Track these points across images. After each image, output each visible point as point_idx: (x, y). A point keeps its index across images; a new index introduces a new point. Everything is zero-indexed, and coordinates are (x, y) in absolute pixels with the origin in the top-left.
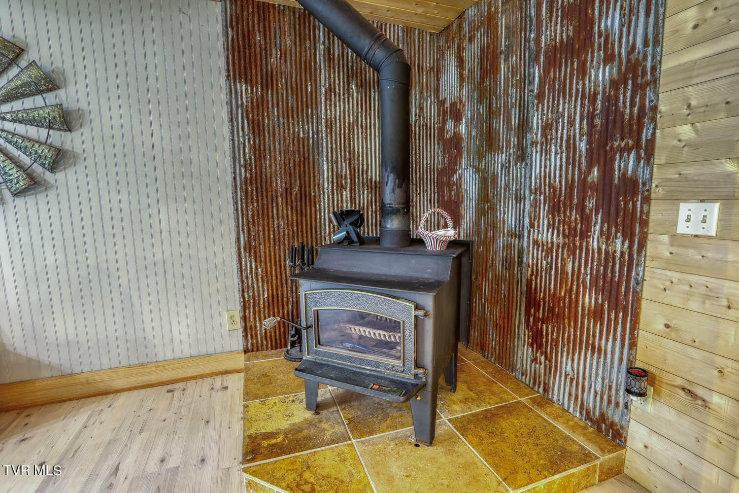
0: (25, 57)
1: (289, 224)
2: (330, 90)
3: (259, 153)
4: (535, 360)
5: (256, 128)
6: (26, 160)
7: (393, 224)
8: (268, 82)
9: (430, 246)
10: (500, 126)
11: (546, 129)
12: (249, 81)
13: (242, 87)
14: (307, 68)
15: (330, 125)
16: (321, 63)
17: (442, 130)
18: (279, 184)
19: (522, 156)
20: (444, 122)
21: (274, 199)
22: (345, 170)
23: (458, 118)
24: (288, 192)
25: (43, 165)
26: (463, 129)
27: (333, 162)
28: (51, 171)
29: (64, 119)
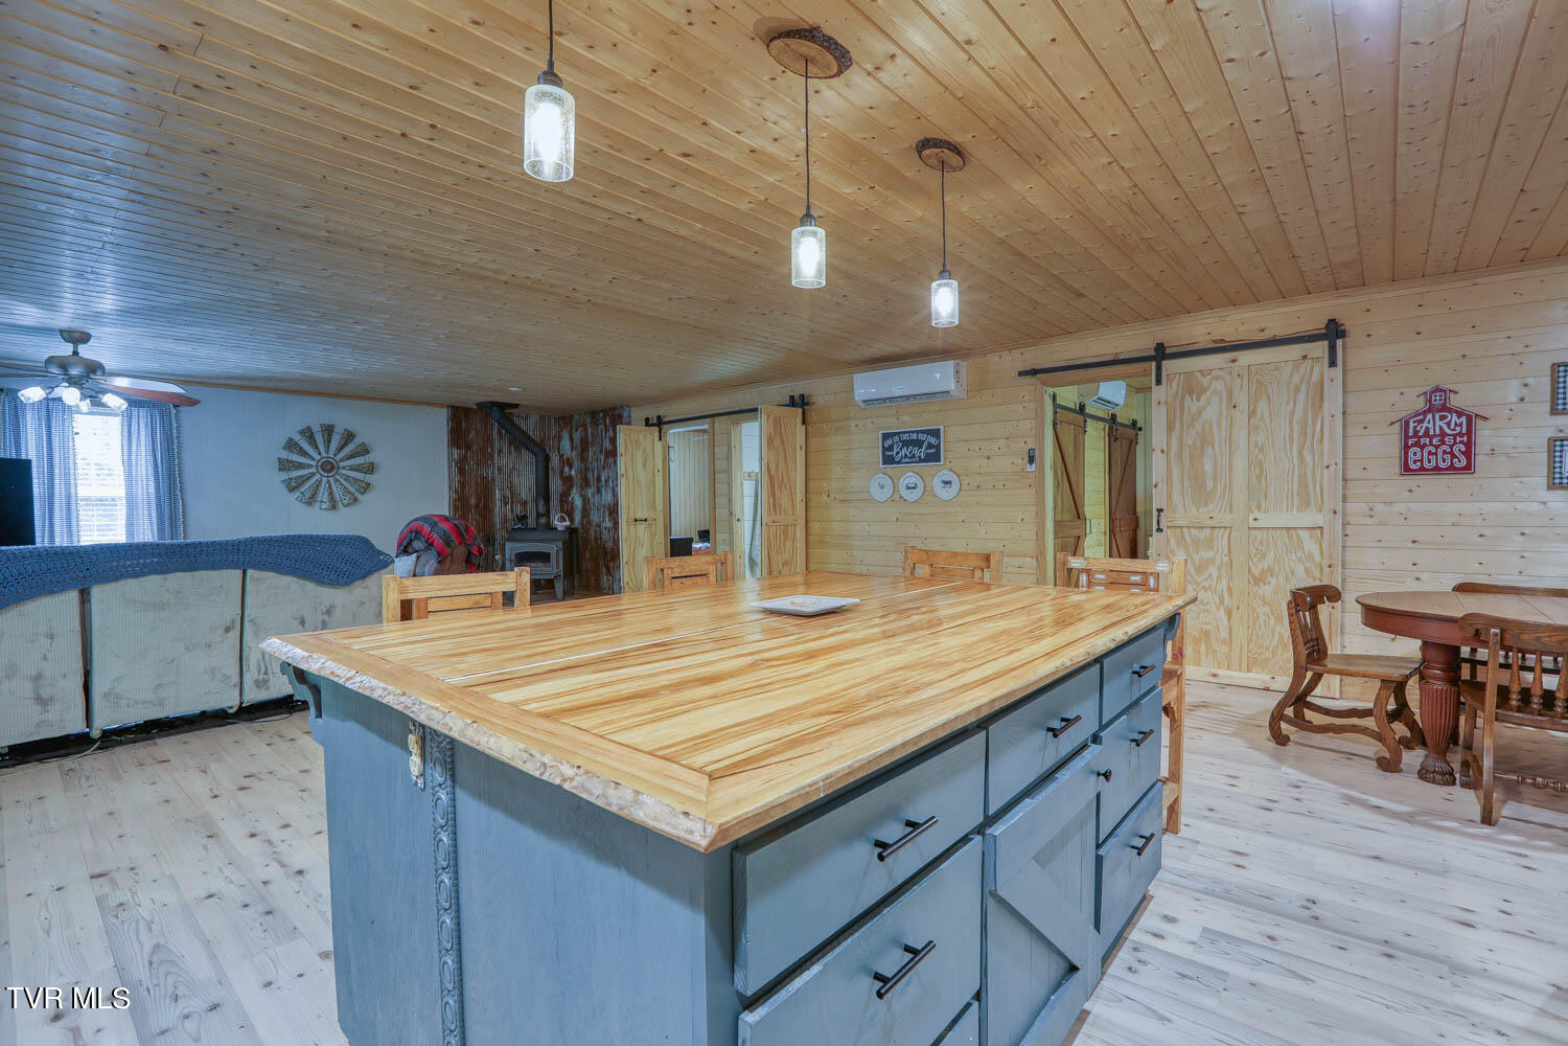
0: (358, 439)
1: (478, 524)
2: (500, 452)
3: (463, 485)
4: (608, 580)
5: (462, 472)
6: (352, 489)
7: (543, 520)
8: (468, 447)
9: (559, 529)
10: (590, 475)
11: (606, 481)
12: (458, 448)
13: (455, 451)
14: (489, 441)
15: (499, 470)
16: (496, 437)
17: (562, 472)
18: (473, 501)
19: (599, 491)
20: (563, 467)
21: (469, 509)
22: (508, 494)
23: (571, 467)
24: (477, 505)
25: (359, 491)
26: (573, 472)
27: (502, 490)
28: (363, 494)
29: (371, 469)
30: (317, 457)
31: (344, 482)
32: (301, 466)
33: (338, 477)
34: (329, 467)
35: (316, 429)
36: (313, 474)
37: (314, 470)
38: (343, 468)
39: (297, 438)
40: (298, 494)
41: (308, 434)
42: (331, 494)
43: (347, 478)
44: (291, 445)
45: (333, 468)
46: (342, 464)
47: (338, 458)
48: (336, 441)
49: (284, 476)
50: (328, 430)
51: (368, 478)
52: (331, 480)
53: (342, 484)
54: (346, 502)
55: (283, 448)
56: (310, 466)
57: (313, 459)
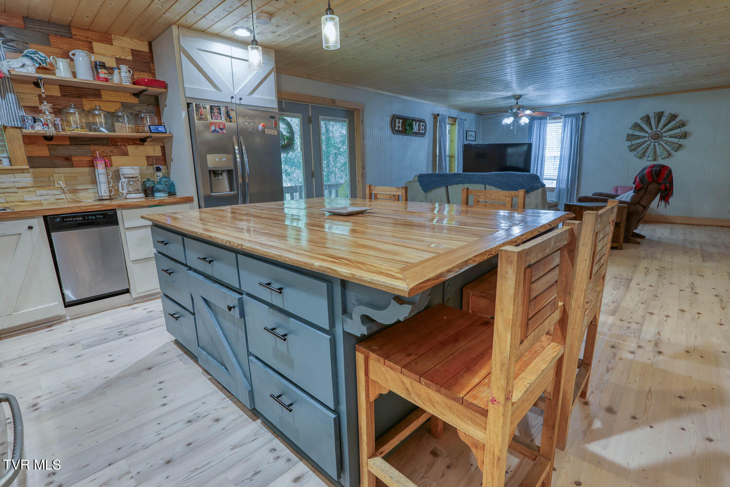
0: (678, 118)
6: (669, 149)
25: (673, 150)
28: (676, 151)
29: (685, 136)
30: (650, 131)
31: (665, 145)
32: (639, 137)
33: (661, 142)
34: (657, 137)
35: (651, 115)
36: (646, 141)
37: (647, 139)
38: (665, 137)
39: (639, 122)
40: (635, 153)
41: (647, 119)
42: (655, 152)
43: (667, 142)
44: (636, 126)
45: (659, 136)
46: (665, 134)
47: (662, 131)
48: (663, 120)
49: (629, 143)
50: (660, 115)
51: (681, 141)
52: (657, 144)
53: (662, 146)
54: (663, 156)
55: (631, 129)
56: (645, 137)
57: (647, 133)
